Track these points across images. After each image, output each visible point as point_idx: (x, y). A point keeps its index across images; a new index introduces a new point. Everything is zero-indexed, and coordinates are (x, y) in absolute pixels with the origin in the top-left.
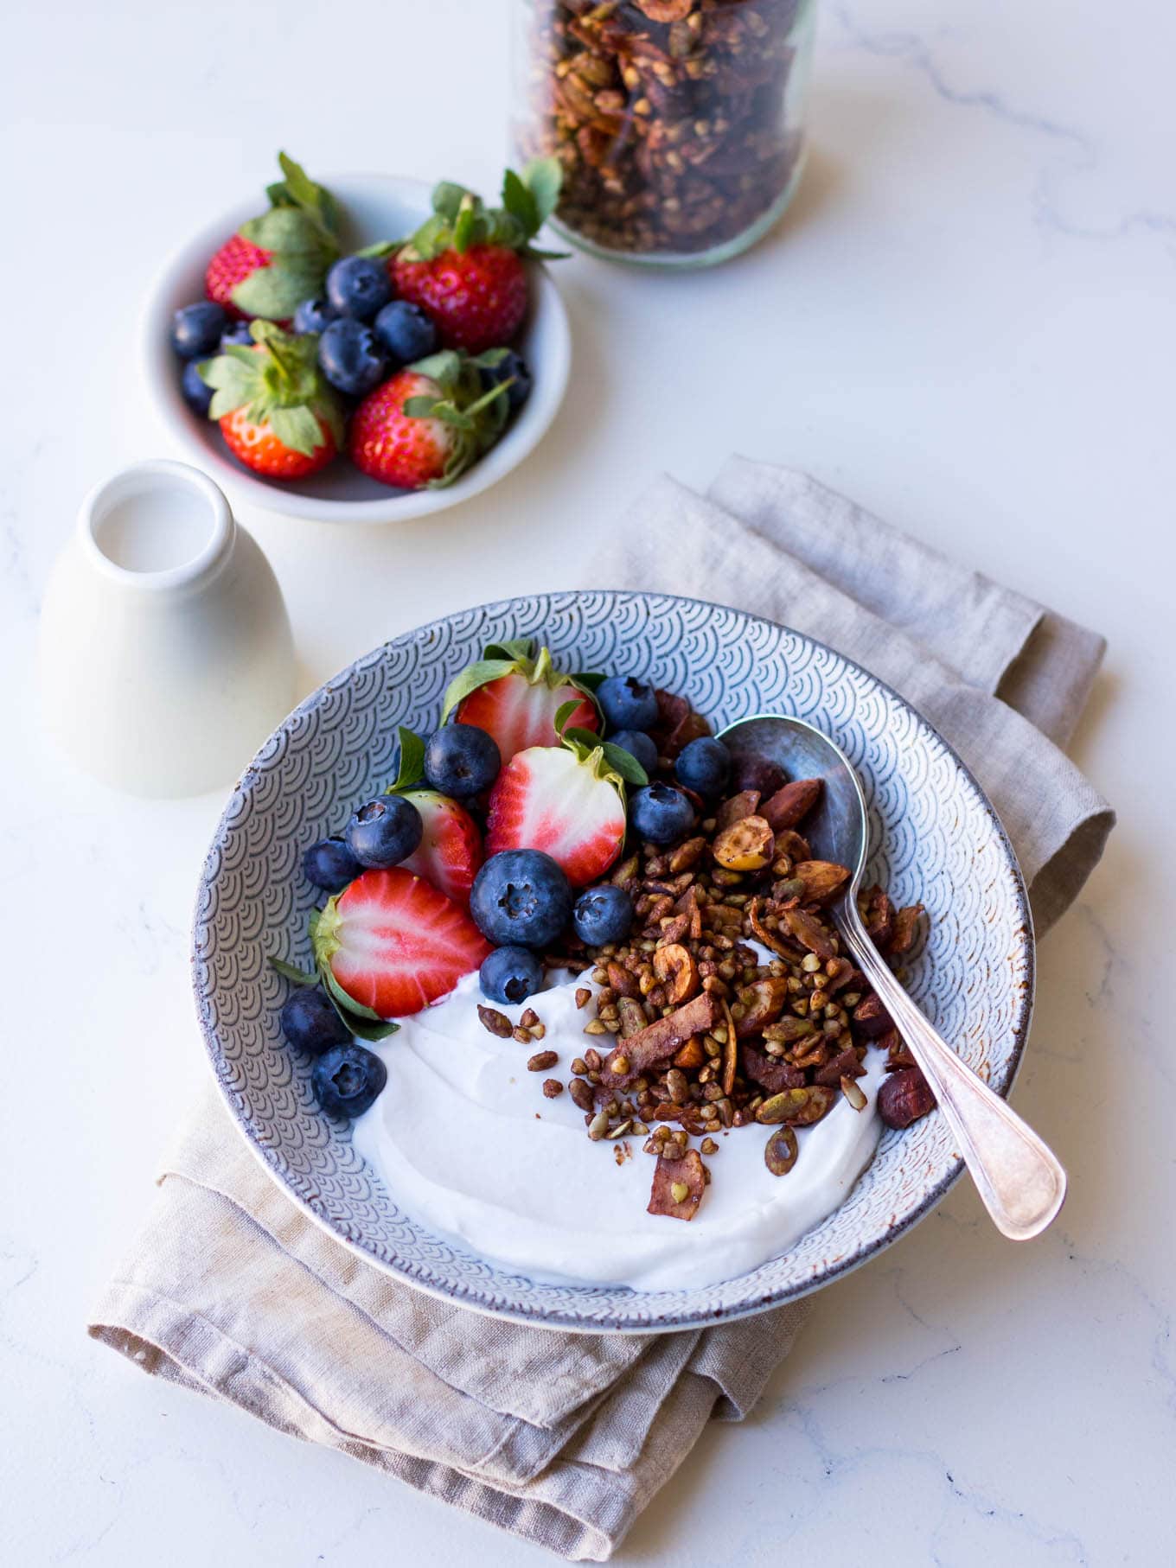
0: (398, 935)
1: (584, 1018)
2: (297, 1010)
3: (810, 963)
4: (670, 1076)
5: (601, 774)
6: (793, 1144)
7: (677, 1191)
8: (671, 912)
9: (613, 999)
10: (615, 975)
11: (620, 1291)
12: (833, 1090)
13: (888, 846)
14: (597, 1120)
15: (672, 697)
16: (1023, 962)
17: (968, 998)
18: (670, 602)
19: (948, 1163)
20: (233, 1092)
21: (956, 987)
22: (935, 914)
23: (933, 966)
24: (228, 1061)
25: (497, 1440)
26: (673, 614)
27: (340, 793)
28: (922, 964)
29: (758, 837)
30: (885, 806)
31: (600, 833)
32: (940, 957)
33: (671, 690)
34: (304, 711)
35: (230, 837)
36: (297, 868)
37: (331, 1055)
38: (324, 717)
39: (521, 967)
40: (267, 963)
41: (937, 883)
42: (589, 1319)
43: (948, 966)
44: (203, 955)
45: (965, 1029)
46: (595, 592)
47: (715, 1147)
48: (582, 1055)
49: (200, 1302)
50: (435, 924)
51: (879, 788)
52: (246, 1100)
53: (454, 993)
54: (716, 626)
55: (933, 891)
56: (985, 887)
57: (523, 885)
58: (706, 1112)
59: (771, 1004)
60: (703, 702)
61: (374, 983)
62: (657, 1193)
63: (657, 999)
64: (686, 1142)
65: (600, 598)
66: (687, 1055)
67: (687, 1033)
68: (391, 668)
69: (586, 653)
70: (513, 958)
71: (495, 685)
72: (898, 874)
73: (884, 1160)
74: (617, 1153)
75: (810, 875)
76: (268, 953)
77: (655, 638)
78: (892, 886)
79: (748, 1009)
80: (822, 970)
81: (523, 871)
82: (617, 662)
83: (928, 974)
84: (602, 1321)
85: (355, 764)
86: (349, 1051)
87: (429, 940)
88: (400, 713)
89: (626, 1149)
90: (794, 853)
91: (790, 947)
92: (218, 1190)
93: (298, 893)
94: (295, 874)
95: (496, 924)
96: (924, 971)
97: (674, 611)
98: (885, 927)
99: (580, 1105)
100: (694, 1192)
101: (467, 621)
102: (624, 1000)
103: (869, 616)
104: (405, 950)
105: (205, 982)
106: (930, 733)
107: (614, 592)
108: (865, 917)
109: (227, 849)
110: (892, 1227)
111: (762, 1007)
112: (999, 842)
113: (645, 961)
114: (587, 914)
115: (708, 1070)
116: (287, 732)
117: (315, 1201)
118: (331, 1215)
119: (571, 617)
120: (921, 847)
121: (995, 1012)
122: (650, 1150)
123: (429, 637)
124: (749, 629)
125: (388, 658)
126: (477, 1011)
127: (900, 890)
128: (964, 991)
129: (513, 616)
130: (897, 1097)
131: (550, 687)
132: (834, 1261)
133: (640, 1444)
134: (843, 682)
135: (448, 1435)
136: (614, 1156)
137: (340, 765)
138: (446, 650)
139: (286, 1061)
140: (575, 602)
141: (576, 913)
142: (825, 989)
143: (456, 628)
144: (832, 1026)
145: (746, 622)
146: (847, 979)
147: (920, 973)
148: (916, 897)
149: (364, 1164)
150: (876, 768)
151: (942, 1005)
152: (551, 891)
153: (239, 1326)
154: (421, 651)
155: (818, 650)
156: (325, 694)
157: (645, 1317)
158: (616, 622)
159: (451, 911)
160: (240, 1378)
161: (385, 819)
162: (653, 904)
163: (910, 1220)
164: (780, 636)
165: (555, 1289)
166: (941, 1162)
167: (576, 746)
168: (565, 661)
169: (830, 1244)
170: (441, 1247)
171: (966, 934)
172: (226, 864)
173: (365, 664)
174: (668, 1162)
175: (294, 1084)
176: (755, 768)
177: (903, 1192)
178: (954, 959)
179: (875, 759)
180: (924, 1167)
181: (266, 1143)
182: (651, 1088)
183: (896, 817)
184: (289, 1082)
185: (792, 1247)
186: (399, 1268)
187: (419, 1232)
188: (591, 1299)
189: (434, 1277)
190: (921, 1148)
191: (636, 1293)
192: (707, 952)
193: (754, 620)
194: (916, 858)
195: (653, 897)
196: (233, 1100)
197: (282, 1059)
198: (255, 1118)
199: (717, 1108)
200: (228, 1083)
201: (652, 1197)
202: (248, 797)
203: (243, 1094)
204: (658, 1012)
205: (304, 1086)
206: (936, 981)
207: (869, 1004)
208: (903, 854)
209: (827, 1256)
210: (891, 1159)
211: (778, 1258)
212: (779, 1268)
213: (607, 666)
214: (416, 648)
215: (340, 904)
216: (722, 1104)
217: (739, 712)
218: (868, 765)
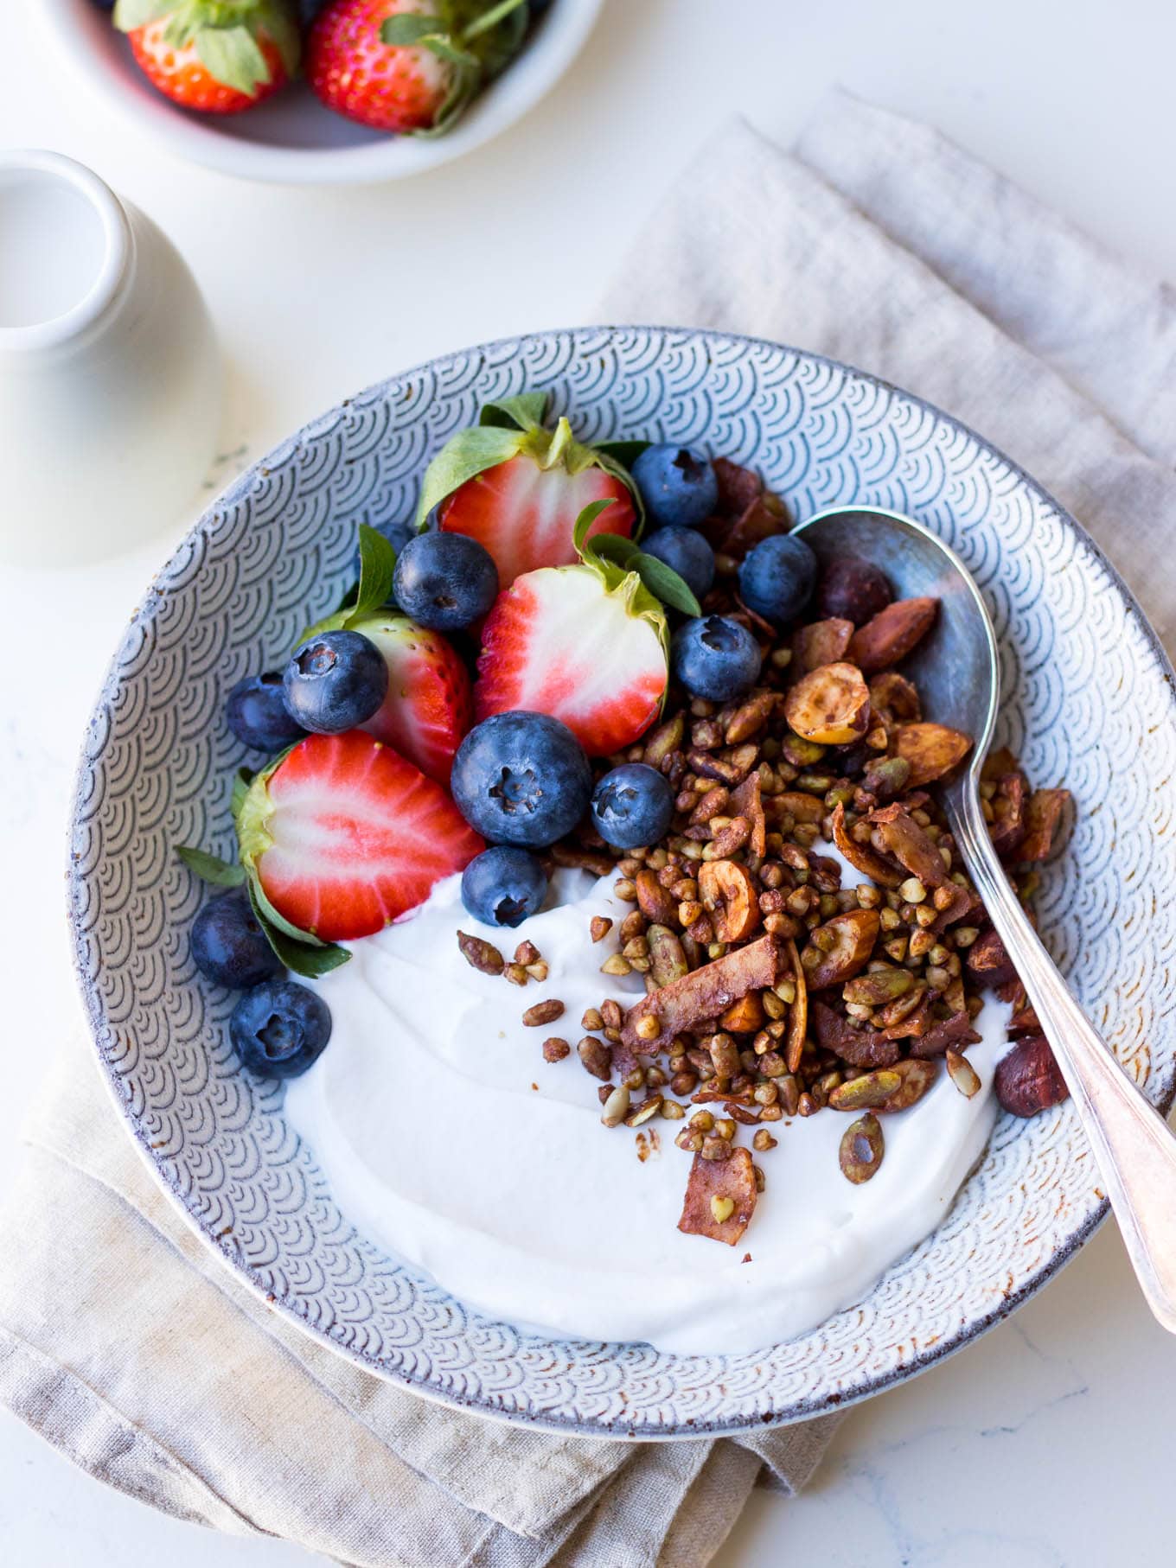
0: (351, 825)
1: (601, 953)
2: (212, 934)
3: (912, 890)
4: (715, 1044)
5: (638, 606)
6: (876, 1139)
7: (718, 1209)
8: (727, 810)
9: (642, 928)
10: (645, 894)
11: (637, 1348)
12: (932, 1062)
13: (1024, 696)
14: (615, 1098)
15: (738, 469)
17: (1125, 934)
18: (740, 347)
19: (1088, 1202)
20: (118, 1075)
21: (1108, 913)
22: (1084, 802)
23: (1078, 875)
24: (113, 1027)
25: (466, 1549)
26: (743, 363)
27: (279, 603)
28: (1063, 870)
29: (848, 696)
30: (1023, 642)
31: (632, 689)
32: (1088, 865)
33: (737, 459)
34: (229, 502)
35: (123, 693)
36: (218, 713)
37: (256, 1001)
38: (256, 508)
39: (518, 883)
40: (173, 856)
41: (1089, 759)
42: (593, 1422)
43: (1099, 881)
44: (82, 869)
45: (1118, 981)
46: (637, 329)
47: (772, 1143)
48: (598, 1004)
49: (71, 1351)
50: (403, 808)
51: (1015, 617)
52: (136, 1086)
53: (426, 906)
54: (803, 382)
55: (1083, 771)
56: (1156, 782)
57: (523, 770)
58: (762, 1094)
59: (857, 950)
60: (780, 477)
61: (317, 893)
62: (693, 1204)
63: (702, 933)
64: (734, 1133)
65: (643, 338)
66: (740, 1018)
67: (740, 989)
68: (351, 436)
69: (621, 409)
70: (506, 871)
71: (494, 473)
72: (1036, 735)
73: (999, 1162)
74: (640, 1144)
75: (918, 750)
76: (175, 841)
77: (718, 391)
78: (1027, 753)
79: (824, 957)
80: (928, 902)
81: (524, 752)
82: (665, 420)
83: (1071, 885)
84: (610, 1425)
85: (300, 563)
86: (282, 996)
87: (394, 832)
88: (363, 492)
89: (653, 1138)
90: (896, 703)
91: (885, 867)
92: (102, 1179)
93: (217, 748)
94: (215, 722)
95: (485, 816)
96: (1065, 881)
97: (745, 360)
98: (1015, 829)
99: (591, 1072)
100: (741, 1209)
101: (458, 369)
102: (657, 931)
103: (1012, 350)
104: (361, 846)
105: (83, 910)
106: (1091, 557)
107: (663, 329)
108: (989, 809)
109: (118, 709)
110: (1007, 1297)
111: (845, 953)
113: (687, 876)
114: (609, 811)
115: (767, 1039)
116: (204, 534)
117: (227, 1239)
118: (249, 1260)
119: (602, 363)
120: (1070, 706)
121: (1160, 970)
122: (685, 1146)
123: (405, 393)
124: (848, 390)
125: (348, 422)
126: (456, 939)
127: (1038, 758)
128: (1119, 923)
129: (522, 362)
130: (1021, 1082)
131: (569, 472)
132: (927, 1345)
133: (657, 1549)
134: (975, 471)
135: (401, 1543)
136: (635, 1149)
137: (279, 567)
138: (428, 407)
139: (196, 997)
140: (608, 343)
141: (596, 806)
142: (929, 929)
143: (442, 379)
144: (937, 976)
145: (844, 380)
146: (961, 913)
147: (1058, 882)
148: (1059, 774)
150: (1013, 590)
152: (561, 779)
153: (124, 1389)
154: (394, 411)
155: (942, 425)
156: (259, 477)
157: (668, 1420)
158: (665, 370)
159: (425, 788)
160: (123, 1463)
161: (336, 674)
162: (701, 796)
163: (1033, 1285)
164: (890, 401)
165: (550, 1346)
166: (1077, 1194)
167: (603, 569)
168: (593, 418)
169: (923, 1302)
170: (398, 1277)
171: (1126, 841)
172: (117, 730)
173: (315, 432)
174: (708, 1162)
175: (206, 1032)
176: (847, 579)
177: (1023, 1231)
178: (1108, 873)
179: (1012, 577)
180: (1055, 1195)
181: (162, 1151)
182: (689, 1054)
183: (1037, 659)
184: (198, 1032)
185: (870, 1291)
186: (338, 1340)
187: (370, 1253)
188: (597, 1368)
189: (385, 1355)
190: (1051, 1158)
191: (658, 1354)
192: (773, 876)
193: (855, 377)
194: (1062, 719)
195: (700, 784)
196: (119, 1088)
197: (191, 996)
198: (148, 1111)
199: (777, 1088)
200: (113, 1062)
201: (686, 1209)
202: (149, 630)
203: (133, 1076)
204: (702, 950)
205: (220, 1032)
206: (1081, 898)
207: (989, 950)
208: (1044, 710)
209: (918, 1330)
210: (1010, 1163)
211: (852, 1309)
212: (853, 1331)
213: (651, 426)
214: (387, 407)
215: (273, 783)
216: (784, 1083)
217: (830, 493)
218: (1002, 584)
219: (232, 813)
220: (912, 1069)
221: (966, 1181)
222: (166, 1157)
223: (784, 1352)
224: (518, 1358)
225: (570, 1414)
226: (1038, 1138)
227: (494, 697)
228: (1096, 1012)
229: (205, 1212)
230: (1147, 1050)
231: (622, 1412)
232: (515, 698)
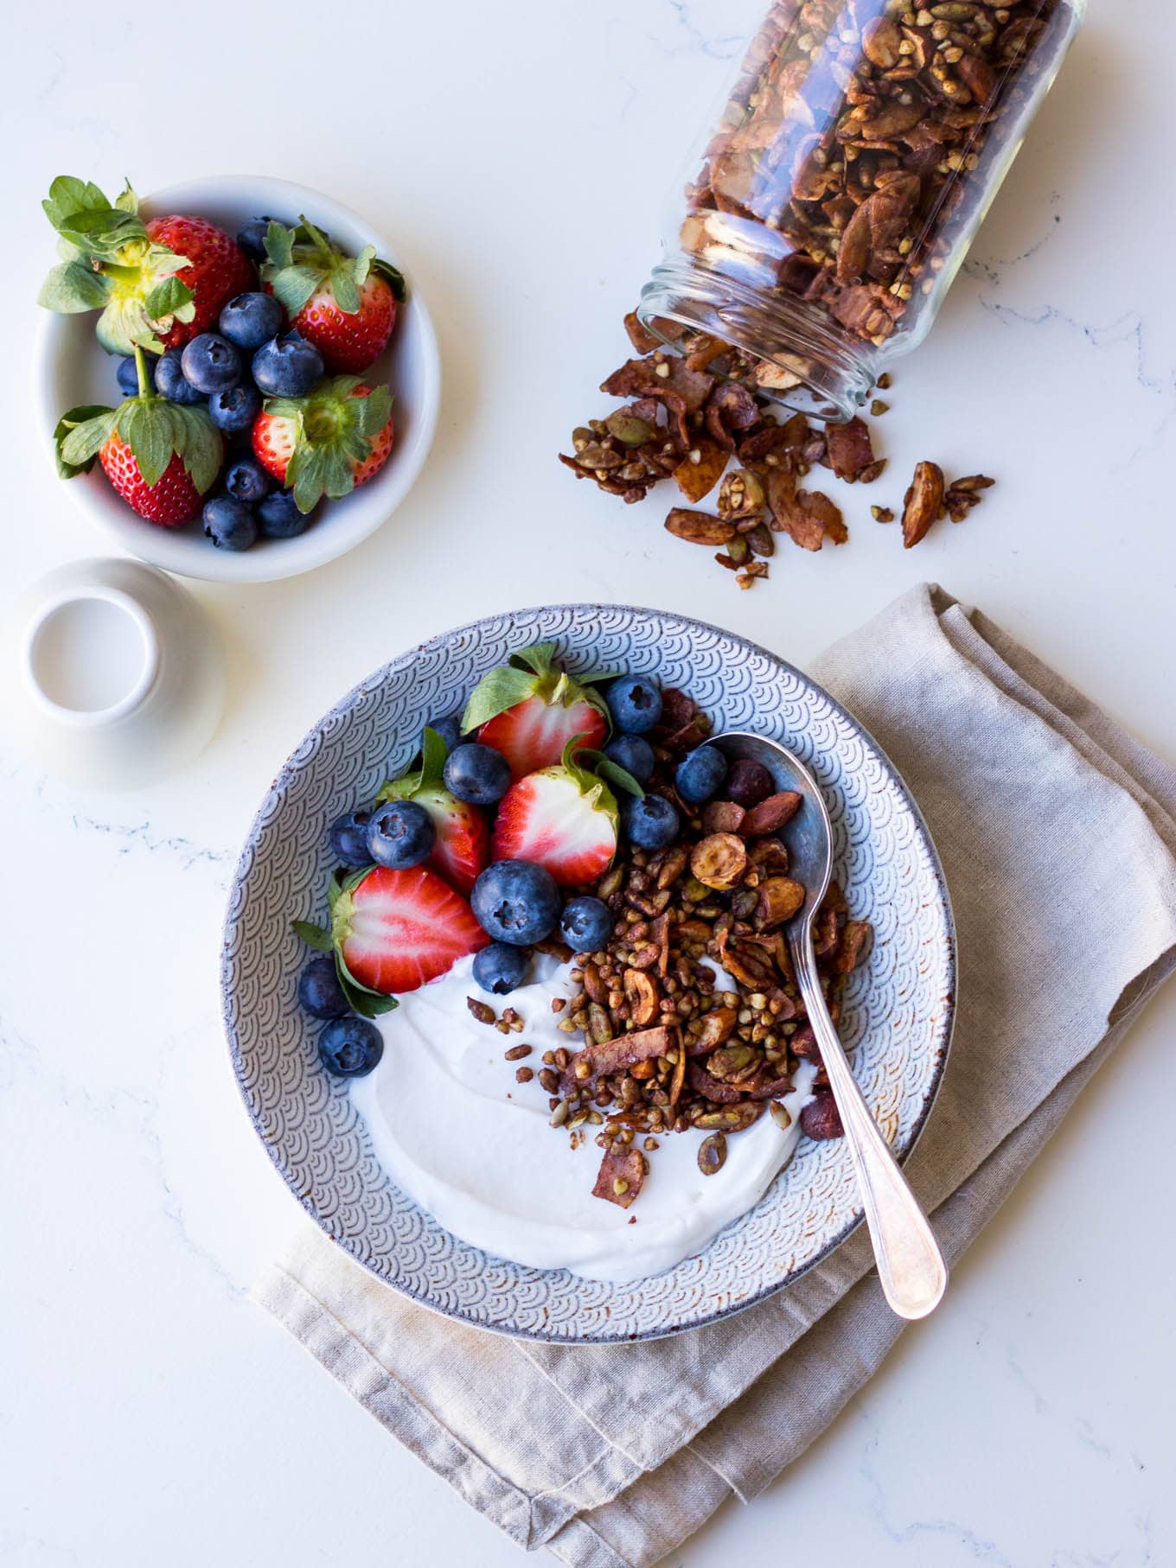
0: (404, 922)
1: (560, 1018)
2: (312, 987)
3: (758, 1000)
4: (624, 1084)
5: (601, 804)
6: (722, 1148)
7: (618, 1188)
8: (648, 937)
9: (585, 1005)
10: (590, 983)
11: (559, 1274)
12: (761, 1103)
13: (849, 858)
14: (559, 1109)
15: (676, 691)
16: (942, 1030)
17: (894, 1030)
18: (683, 627)
20: (246, 1089)
21: (886, 1013)
22: (879, 935)
23: (871, 981)
24: (244, 1057)
26: (684, 637)
27: (368, 764)
28: (862, 975)
29: (732, 862)
30: (852, 826)
31: (591, 851)
32: (877, 976)
33: (676, 685)
34: (341, 712)
35: (263, 836)
36: (324, 834)
37: (336, 1033)
38: (357, 714)
39: (509, 971)
40: (289, 929)
41: (885, 910)
42: (525, 1331)
43: (883, 990)
44: (230, 953)
45: (887, 1061)
46: (616, 608)
47: (656, 1146)
48: (553, 1049)
50: (439, 912)
51: (847, 810)
52: (257, 1096)
53: (449, 974)
54: (722, 651)
55: (881, 916)
56: (924, 940)
57: (516, 904)
58: (652, 1117)
59: (720, 1035)
60: (704, 699)
61: (379, 964)
62: (603, 1180)
63: (623, 1013)
64: (632, 1139)
65: (619, 615)
66: (641, 1071)
67: (644, 1055)
68: (422, 668)
69: (602, 652)
70: (503, 964)
71: (516, 709)
72: (854, 884)
73: (799, 1166)
74: (573, 1139)
76: (293, 918)
77: (666, 648)
78: (848, 894)
79: (698, 1039)
80: (767, 1009)
81: (518, 893)
82: (630, 660)
83: (866, 986)
84: (535, 1334)
85: (384, 740)
86: (352, 1032)
87: (432, 927)
88: (428, 697)
89: (581, 1136)
93: (322, 855)
95: (490, 927)
97: (686, 634)
98: (833, 947)
99: (546, 1089)
100: (633, 1188)
101: (496, 629)
102: (595, 1007)
104: (409, 936)
106: (897, 789)
107: (633, 610)
108: (817, 934)
109: (259, 846)
110: (790, 1273)
111: (712, 1036)
112: (942, 908)
113: (618, 974)
114: (571, 930)
116: (322, 733)
117: (307, 1199)
118: (321, 1213)
119: (591, 628)
120: (877, 872)
121: (911, 1064)
122: (600, 1144)
123: (459, 643)
124: (751, 660)
125: (421, 660)
126: (466, 1001)
127: (854, 898)
128: (892, 1021)
129: (538, 626)
130: (817, 1123)
131: (566, 706)
132: (737, 1299)
134: (828, 721)
136: (570, 1142)
137: (370, 743)
138: (475, 649)
139: (298, 1022)
140: (596, 616)
141: (563, 924)
142: (766, 1025)
143: (484, 635)
144: (770, 1055)
145: (749, 654)
146: (789, 1016)
147: (858, 977)
148: (866, 912)
149: (357, 1116)
150: (848, 794)
151: (873, 1023)
152: (540, 911)
154: (451, 653)
155: (809, 691)
156: (360, 696)
157: (571, 1334)
158: (632, 634)
159: (453, 901)
161: (404, 840)
162: (631, 926)
164: (777, 672)
165: (504, 1266)
166: (842, 1208)
167: (579, 779)
168: (583, 655)
169: (738, 1263)
170: (413, 1213)
171: (902, 969)
172: (258, 860)
173: (399, 668)
174: (614, 1156)
175: (303, 1045)
176: (743, 778)
177: (806, 1225)
178: (889, 986)
179: (848, 786)
180: (828, 1203)
181: (270, 1140)
182: (608, 1085)
183: (860, 838)
184: (298, 1045)
185: (708, 1246)
186: (372, 1268)
187: (397, 1195)
188: (532, 1286)
189: (400, 1279)
190: (830, 1172)
191: (572, 1276)
192: (671, 986)
193: (756, 654)
194: (871, 879)
195: (631, 917)
196: (246, 1097)
197: (295, 1021)
198: (263, 1111)
199: (662, 1113)
200: (243, 1080)
201: (598, 1182)
202: (283, 796)
203: (255, 1089)
204: (623, 1022)
205: (312, 1043)
206: (871, 998)
207: (803, 1041)
208: (861, 870)
209: (734, 1286)
210: (806, 1168)
211: (695, 1257)
212: (693, 1276)
213: (622, 662)
214: (447, 651)
215: (356, 895)
216: (666, 1110)
217: (735, 713)
218: (841, 788)
219: (329, 906)
220: (749, 1108)
221: (778, 1175)
222: (272, 1144)
223: (650, 1285)
224: (484, 1276)
225: (511, 1325)
226: (825, 1156)
227: (504, 844)
228: (871, 1078)
229: (294, 1181)
230: (897, 1116)
231: (544, 1326)
232: (517, 846)
